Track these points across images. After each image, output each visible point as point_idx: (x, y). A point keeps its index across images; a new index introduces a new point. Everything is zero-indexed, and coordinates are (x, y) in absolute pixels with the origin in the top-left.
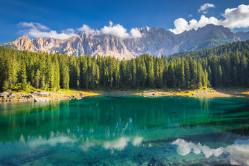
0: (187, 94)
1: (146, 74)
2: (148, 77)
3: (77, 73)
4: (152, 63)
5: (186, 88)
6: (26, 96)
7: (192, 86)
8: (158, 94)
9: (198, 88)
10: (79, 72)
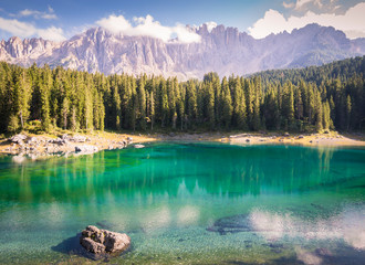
0: (300, 141)
1: (232, 108)
2: (234, 112)
3: (116, 103)
4: (239, 90)
5: (298, 131)
6: (54, 142)
7: (307, 127)
8: (255, 140)
9: (316, 131)
10: (119, 102)
